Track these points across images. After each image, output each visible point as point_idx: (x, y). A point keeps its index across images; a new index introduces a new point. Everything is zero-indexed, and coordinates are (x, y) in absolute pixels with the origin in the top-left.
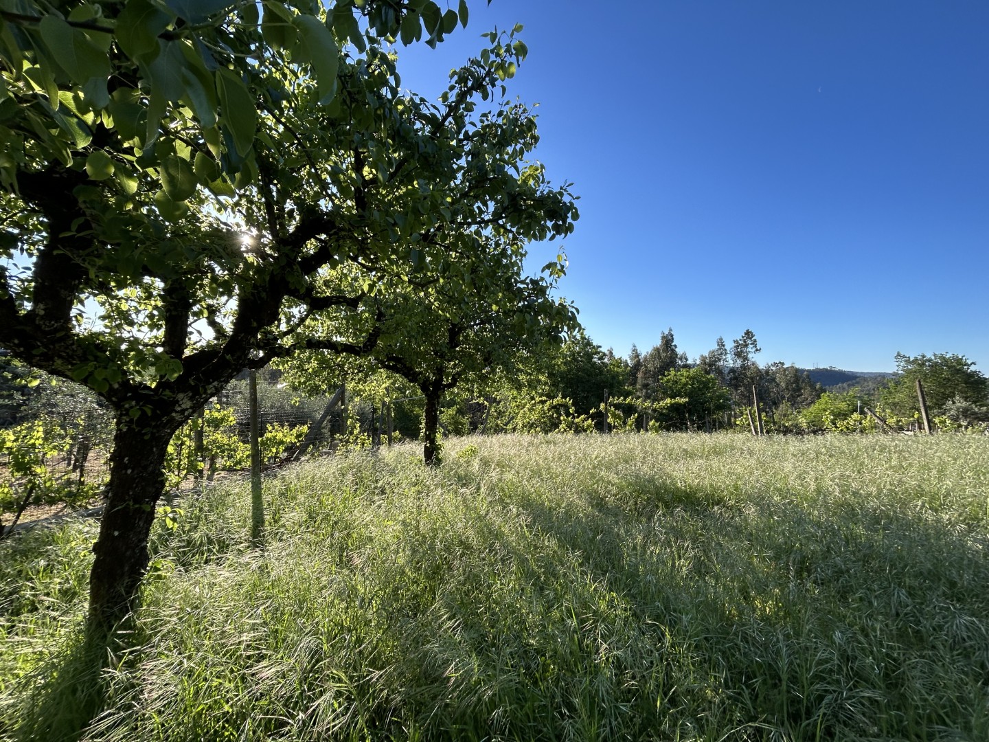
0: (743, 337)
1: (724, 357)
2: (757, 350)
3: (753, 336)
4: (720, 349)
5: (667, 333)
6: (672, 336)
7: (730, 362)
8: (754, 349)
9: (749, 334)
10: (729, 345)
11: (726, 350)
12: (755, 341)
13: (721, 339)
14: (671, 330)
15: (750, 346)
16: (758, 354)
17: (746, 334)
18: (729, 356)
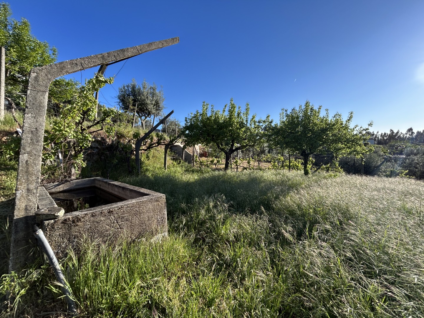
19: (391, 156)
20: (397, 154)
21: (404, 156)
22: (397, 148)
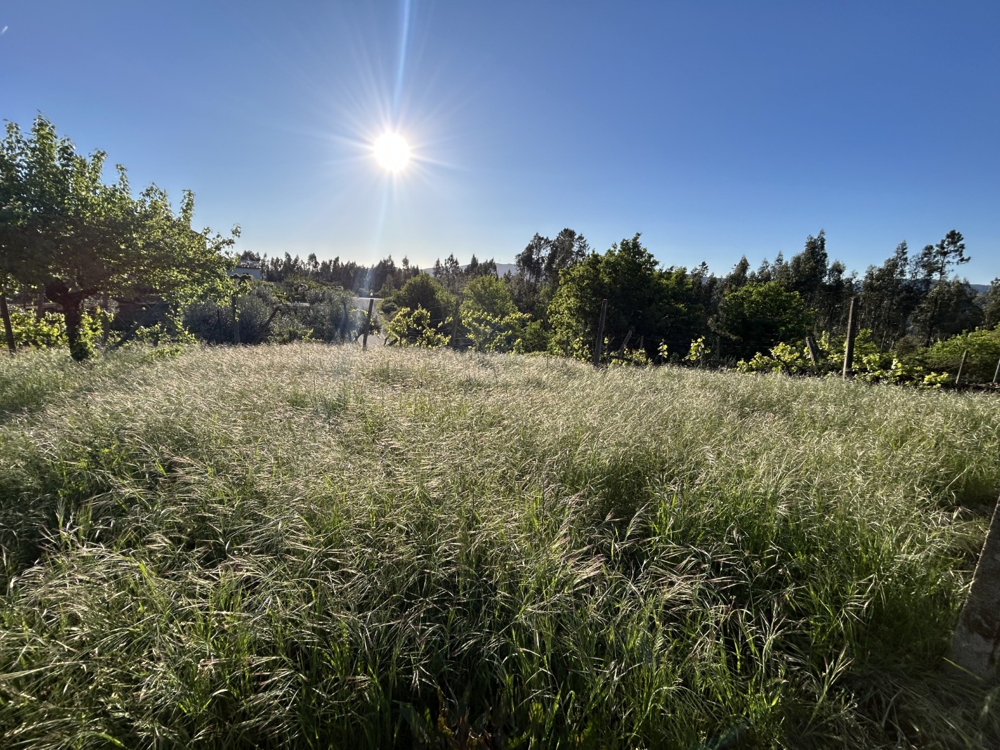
0: (942, 241)
1: (900, 269)
2: (962, 260)
3: (960, 238)
4: (898, 258)
6: (823, 241)
9: (954, 237)
10: (915, 252)
12: (963, 247)
13: (904, 244)
15: (952, 254)
19: (288, 303)
20: (298, 300)
21: (307, 305)
22: (296, 290)
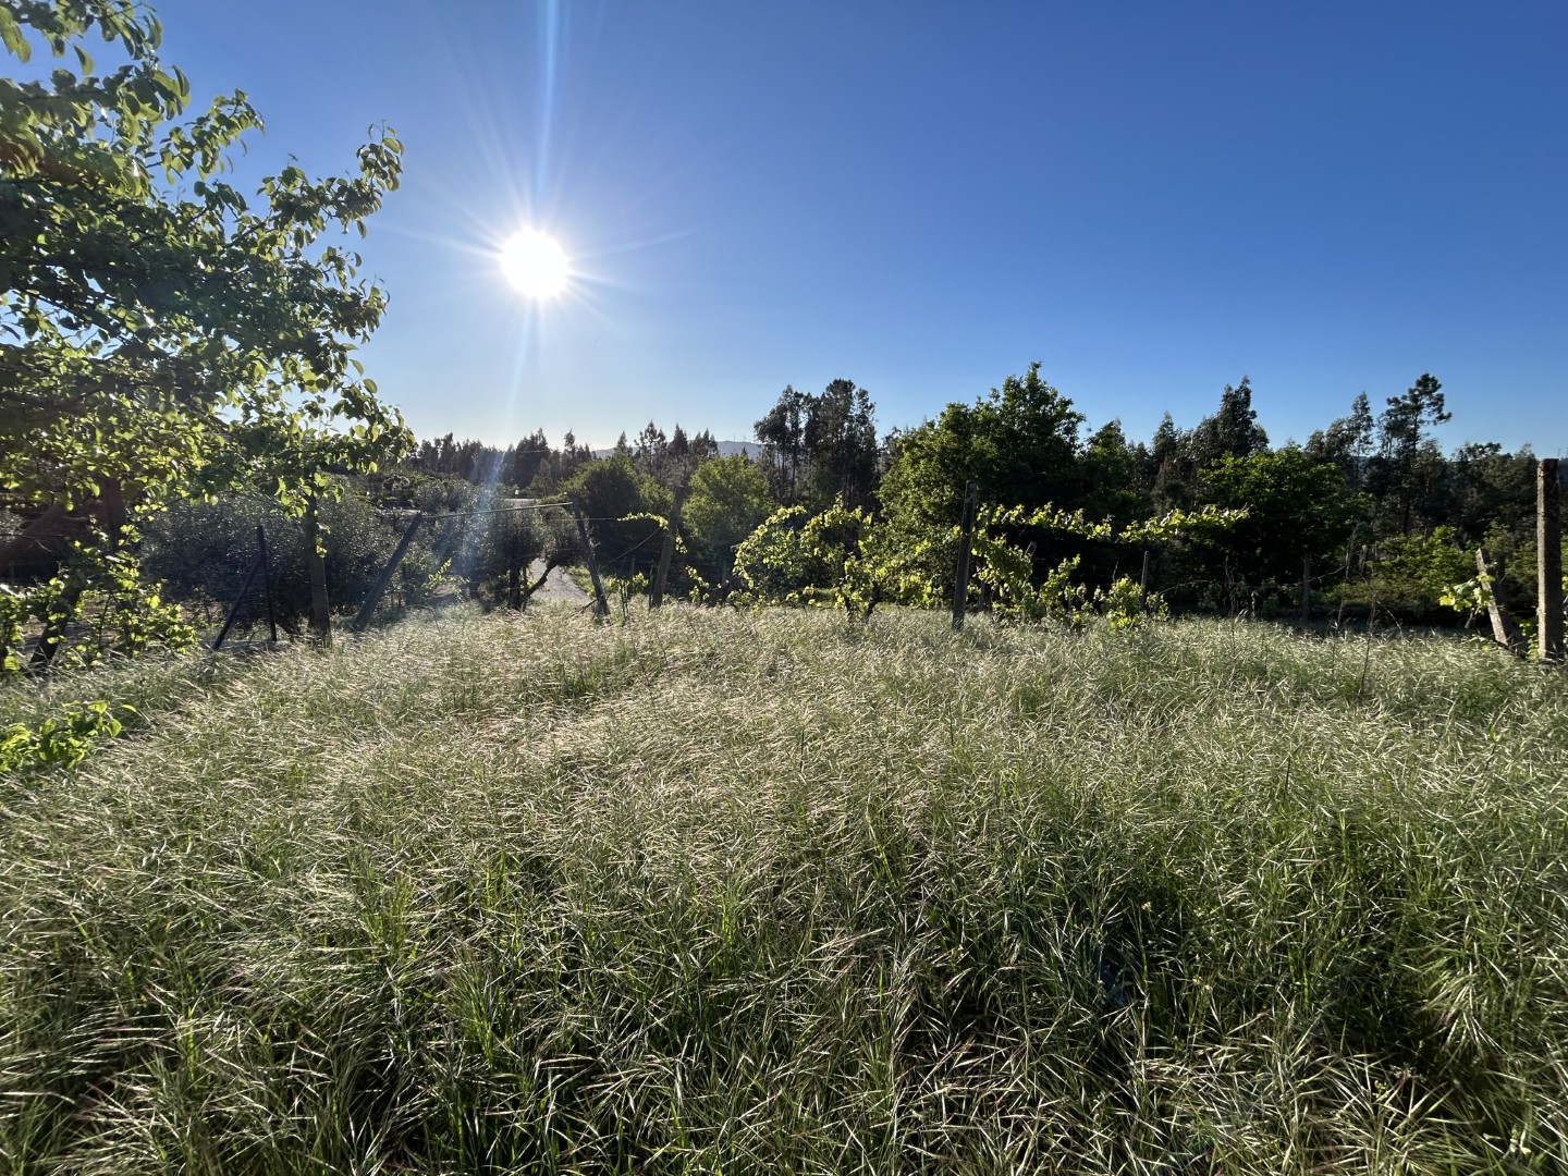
0: (1411, 391)
1: (1363, 434)
2: (1441, 417)
3: (1436, 387)
4: (1359, 417)
5: (1236, 387)
6: (1248, 393)
7: (1374, 445)
8: (1436, 415)
9: (1427, 384)
10: (1379, 410)
11: (1369, 419)
12: (1440, 398)
13: (1363, 397)
14: (1246, 381)
15: (1426, 410)
16: (1442, 425)
17: (1419, 384)
18: (1374, 431)
